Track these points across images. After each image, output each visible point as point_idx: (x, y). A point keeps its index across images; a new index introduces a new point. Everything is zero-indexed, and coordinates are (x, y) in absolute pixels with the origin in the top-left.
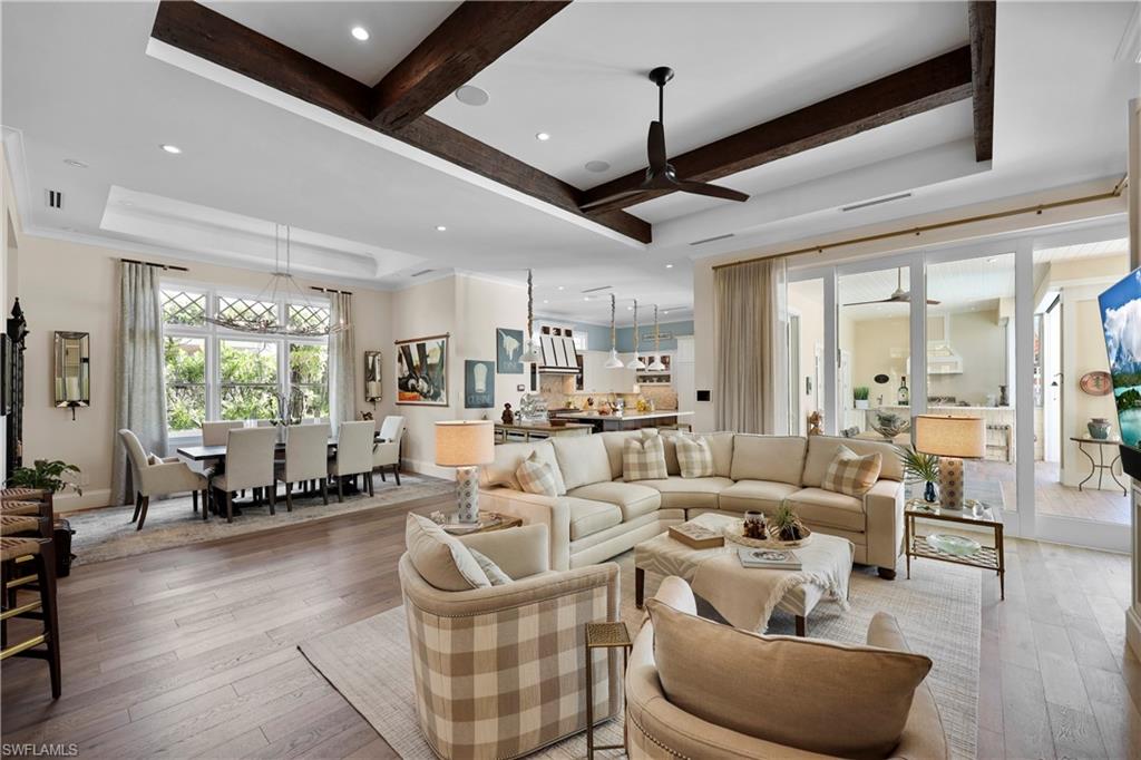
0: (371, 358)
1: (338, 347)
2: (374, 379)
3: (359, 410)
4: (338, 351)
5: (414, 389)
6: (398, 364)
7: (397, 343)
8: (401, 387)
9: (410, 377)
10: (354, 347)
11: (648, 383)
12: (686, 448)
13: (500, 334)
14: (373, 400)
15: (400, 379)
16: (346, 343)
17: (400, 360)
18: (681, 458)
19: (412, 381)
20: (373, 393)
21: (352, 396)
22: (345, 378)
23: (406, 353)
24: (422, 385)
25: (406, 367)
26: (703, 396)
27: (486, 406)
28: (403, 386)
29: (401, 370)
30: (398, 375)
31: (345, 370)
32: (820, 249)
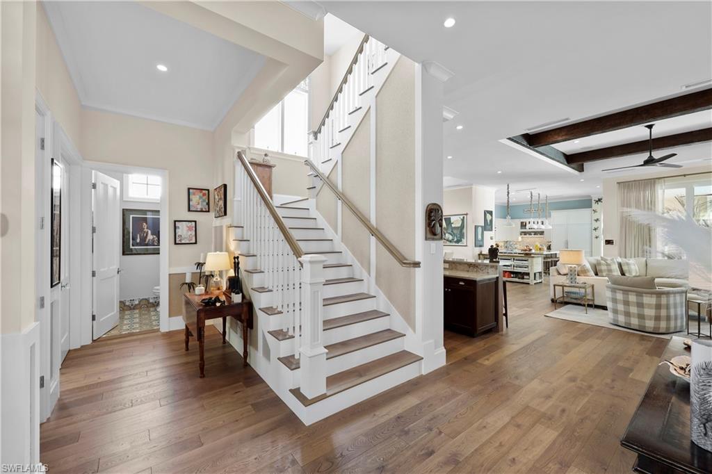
11: (528, 236)
12: (628, 264)
13: (486, 212)
18: (625, 268)
26: (609, 242)
27: (481, 246)
32: (685, 175)
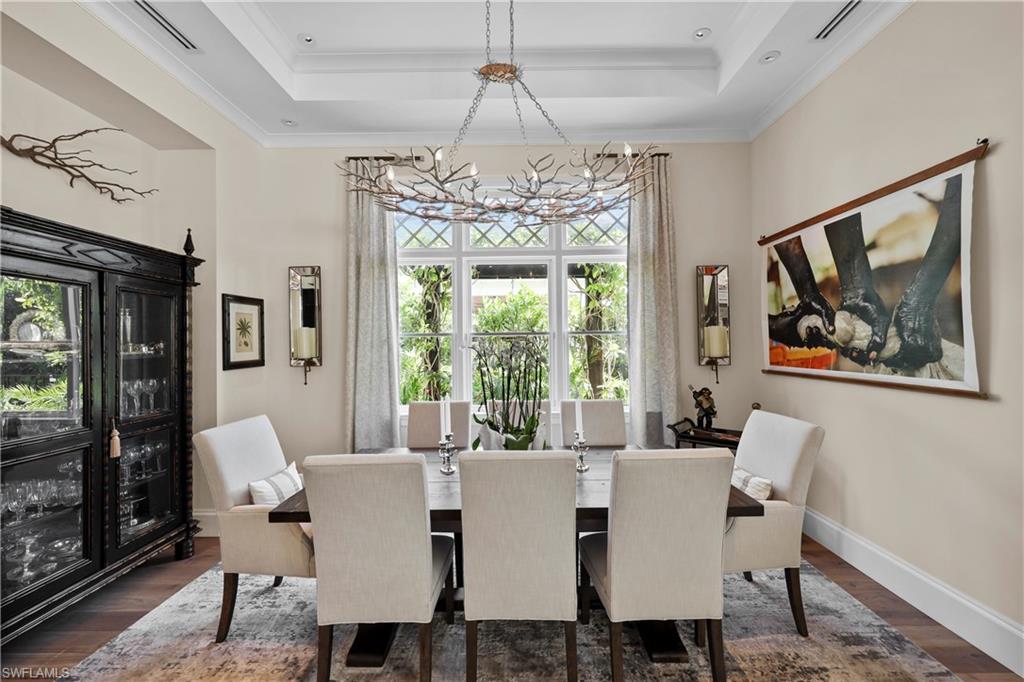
0: (708, 280)
1: (643, 261)
2: (714, 322)
3: (687, 381)
4: (645, 268)
5: (815, 338)
6: (767, 288)
7: (763, 241)
8: (773, 335)
9: (806, 309)
10: (674, 260)
14: (712, 362)
15: (771, 317)
16: (659, 255)
17: (773, 275)
19: (808, 322)
20: (715, 349)
21: (671, 353)
22: (659, 319)
23: (792, 257)
24: (848, 327)
25: (788, 288)
28: (783, 331)
29: (776, 297)
30: (767, 308)
31: (658, 304)
